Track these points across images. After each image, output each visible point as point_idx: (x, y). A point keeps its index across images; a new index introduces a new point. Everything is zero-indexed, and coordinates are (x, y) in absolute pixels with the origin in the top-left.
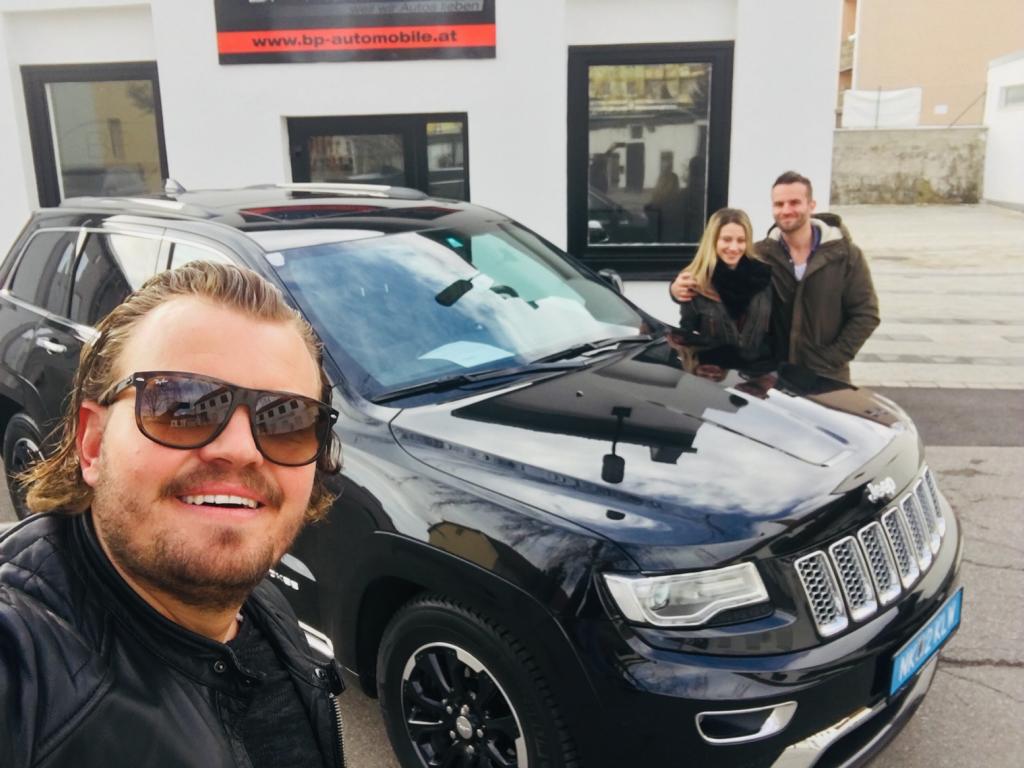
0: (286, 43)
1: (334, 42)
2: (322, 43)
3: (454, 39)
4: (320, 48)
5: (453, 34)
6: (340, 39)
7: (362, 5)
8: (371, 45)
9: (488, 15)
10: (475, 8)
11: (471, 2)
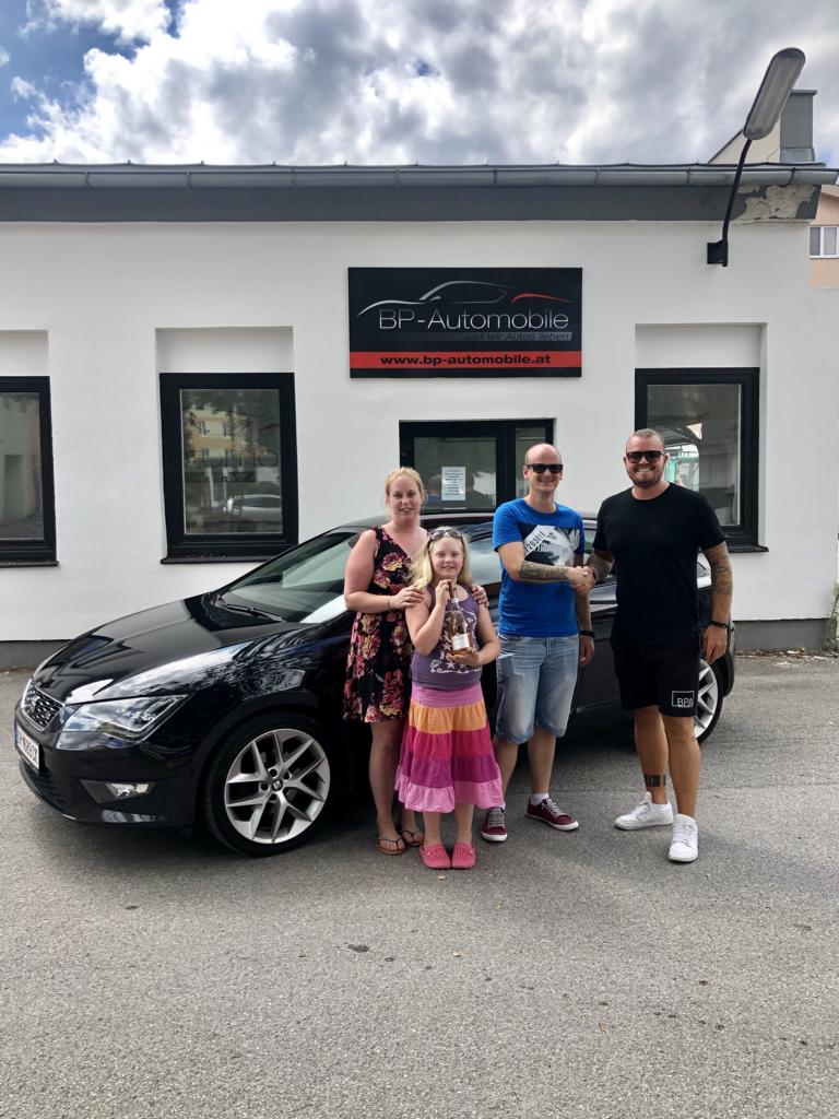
0: (410, 362)
1: (449, 362)
2: (440, 362)
3: (548, 362)
4: (437, 366)
5: (548, 357)
6: (455, 359)
7: (474, 334)
8: (481, 366)
9: (575, 345)
10: (565, 339)
11: (562, 333)
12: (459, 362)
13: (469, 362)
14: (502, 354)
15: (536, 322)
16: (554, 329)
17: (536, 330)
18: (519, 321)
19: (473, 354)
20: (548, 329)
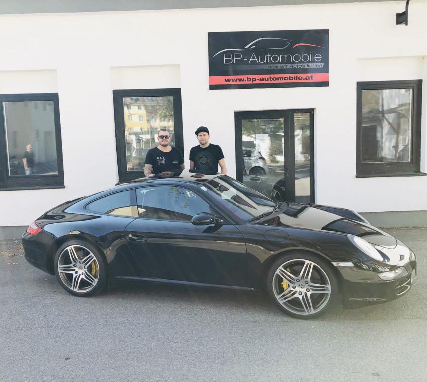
1: (260, 80)
2: (255, 80)
3: (312, 79)
4: (254, 82)
5: (311, 76)
6: (263, 78)
7: (273, 65)
8: (277, 81)
9: (326, 69)
10: (320, 67)
11: (319, 64)
12: (266, 80)
13: (271, 80)
14: (288, 75)
15: (305, 58)
16: (314, 62)
17: (306, 63)
18: (296, 58)
19: (273, 76)
20: (311, 62)
